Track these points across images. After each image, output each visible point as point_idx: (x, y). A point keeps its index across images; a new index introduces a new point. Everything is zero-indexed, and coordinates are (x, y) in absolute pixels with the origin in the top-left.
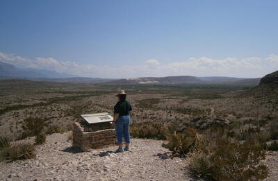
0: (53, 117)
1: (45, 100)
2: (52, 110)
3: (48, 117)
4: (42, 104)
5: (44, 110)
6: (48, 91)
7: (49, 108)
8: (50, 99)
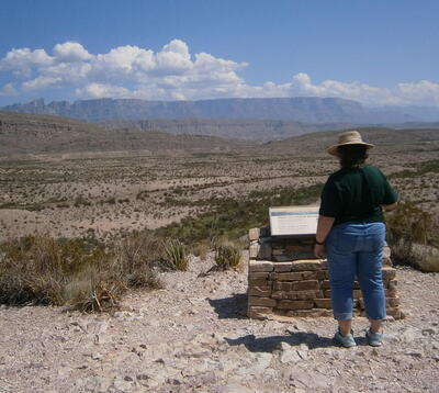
0: (424, 201)
1: (414, 165)
2: (424, 186)
3: (414, 199)
4: (406, 174)
5: (409, 186)
6: (422, 147)
7: (418, 181)
8: (423, 164)
